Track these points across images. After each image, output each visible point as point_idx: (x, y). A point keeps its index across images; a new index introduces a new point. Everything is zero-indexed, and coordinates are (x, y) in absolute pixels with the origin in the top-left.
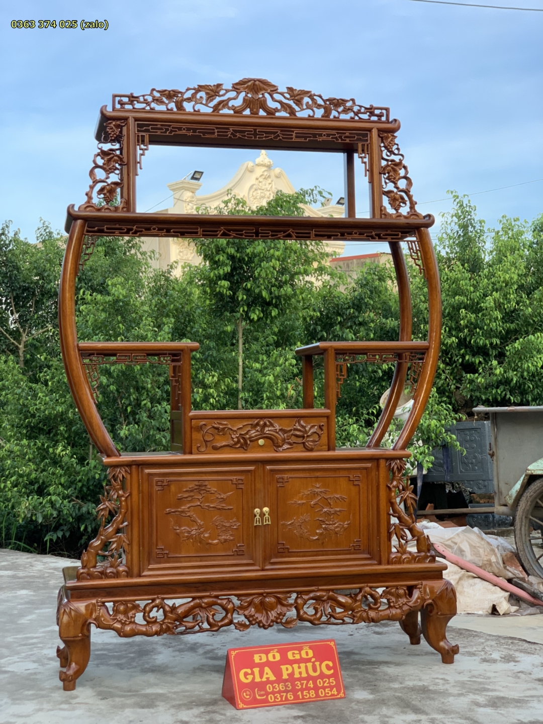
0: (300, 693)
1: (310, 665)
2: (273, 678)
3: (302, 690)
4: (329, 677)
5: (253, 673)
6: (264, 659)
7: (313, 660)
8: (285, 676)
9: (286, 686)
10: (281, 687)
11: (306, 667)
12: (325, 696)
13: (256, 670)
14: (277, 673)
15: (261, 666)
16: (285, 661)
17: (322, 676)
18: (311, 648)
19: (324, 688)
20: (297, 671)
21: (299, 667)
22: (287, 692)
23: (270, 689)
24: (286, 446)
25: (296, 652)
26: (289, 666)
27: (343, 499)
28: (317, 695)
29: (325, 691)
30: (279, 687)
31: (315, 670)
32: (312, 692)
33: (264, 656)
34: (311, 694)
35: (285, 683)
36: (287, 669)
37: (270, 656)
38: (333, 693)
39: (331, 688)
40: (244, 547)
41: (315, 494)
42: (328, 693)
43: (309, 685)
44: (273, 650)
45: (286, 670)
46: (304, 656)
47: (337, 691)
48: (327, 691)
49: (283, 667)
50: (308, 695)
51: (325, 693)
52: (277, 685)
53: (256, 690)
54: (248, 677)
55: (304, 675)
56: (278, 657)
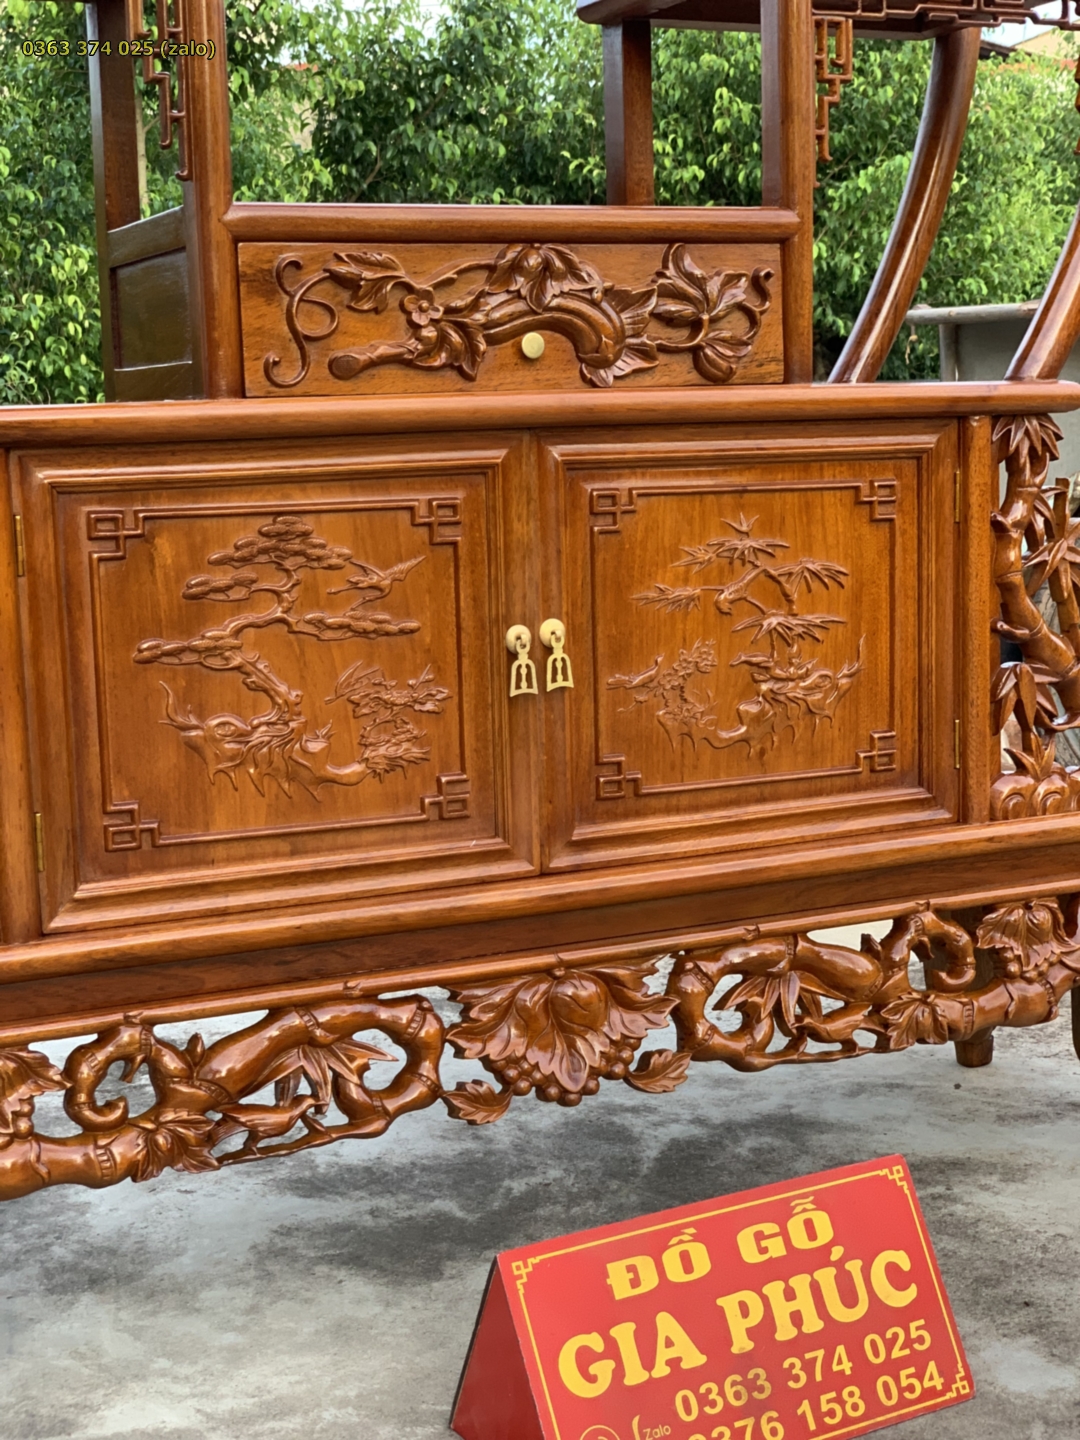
0: (805, 1407)
1: (826, 1277)
2: (693, 1358)
3: (812, 1392)
4: (903, 1316)
5: (612, 1350)
6: (649, 1281)
7: (837, 1253)
8: (741, 1343)
9: (751, 1386)
10: (729, 1392)
11: (815, 1289)
12: (903, 1403)
13: (624, 1334)
14: (709, 1331)
15: (642, 1311)
16: (732, 1273)
17: (881, 1316)
18: (820, 1204)
19: (893, 1367)
20: (782, 1311)
21: (790, 1295)
22: (754, 1409)
23: (688, 1410)
24: (626, 364)
25: (769, 1228)
26: (749, 1297)
27: (835, 575)
28: (874, 1407)
29: (897, 1380)
30: (722, 1393)
31: (849, 1298)
32: (853, 1395)
33: (645, 1264)
34: (850, 1401)
35: (744, 1375)
36: (744, 1310)
37: (671, 1259)
38: (927, 1384)
39: (918, 1361)
40: (468, 787)
41: (734, 561)
42: (911, 1388)
43: (836, 1368)
44: (677, 1231)
45: (739, 1313)
46: (801, 1241)
47: (941, 1374)
48: (904, 1383)
49: (729, 1303)
50: (837, 1408)
51: (901, 1390)
52: (714, 1387)
53: (635, 1421)
54: (593, 1369)
55: (813, 1324)
56: (702, 1264)
